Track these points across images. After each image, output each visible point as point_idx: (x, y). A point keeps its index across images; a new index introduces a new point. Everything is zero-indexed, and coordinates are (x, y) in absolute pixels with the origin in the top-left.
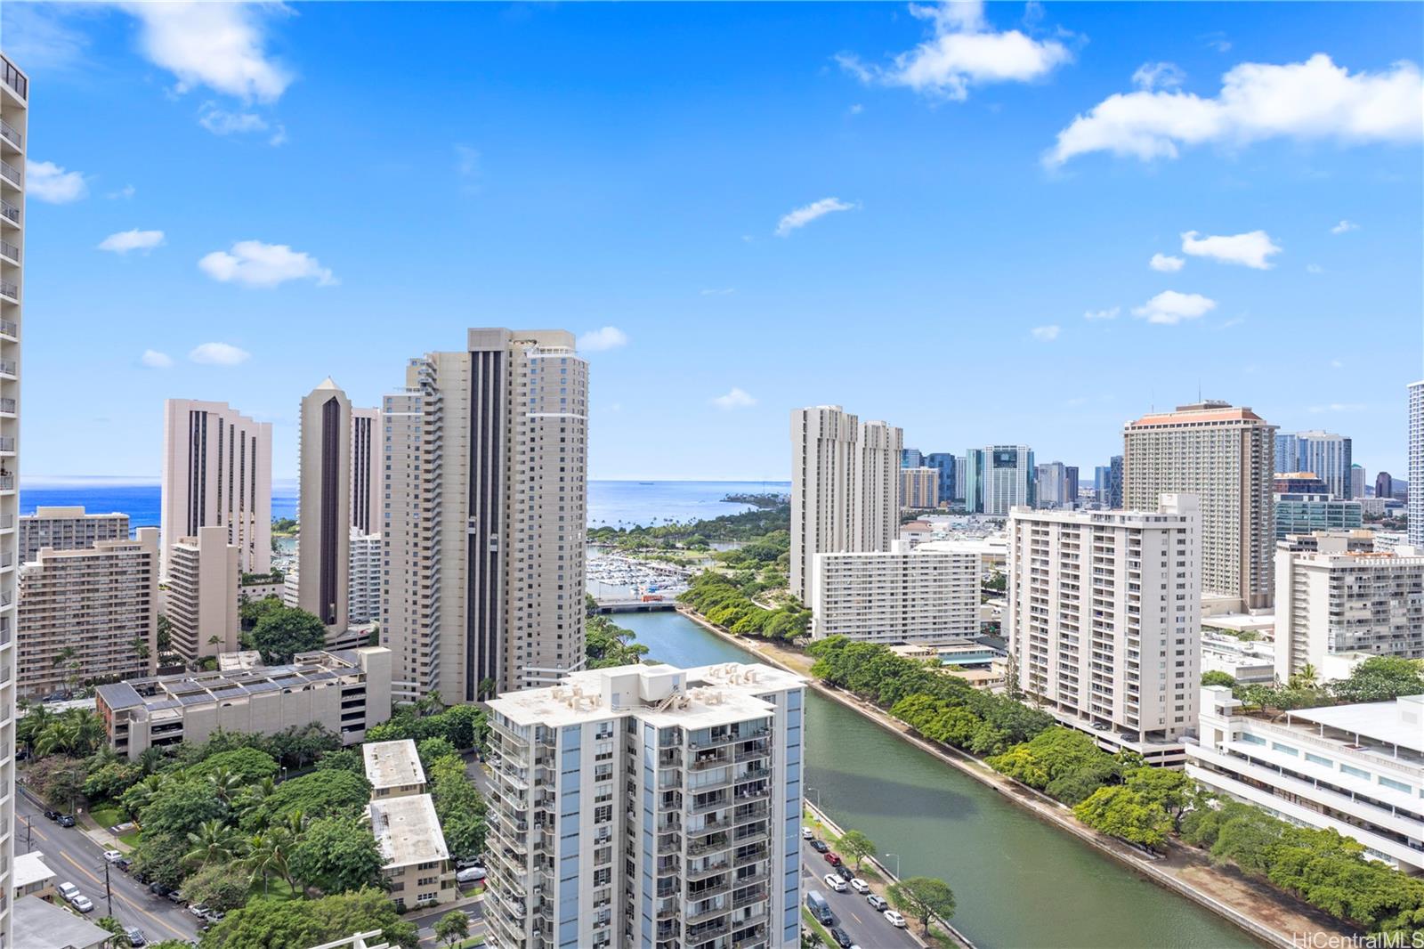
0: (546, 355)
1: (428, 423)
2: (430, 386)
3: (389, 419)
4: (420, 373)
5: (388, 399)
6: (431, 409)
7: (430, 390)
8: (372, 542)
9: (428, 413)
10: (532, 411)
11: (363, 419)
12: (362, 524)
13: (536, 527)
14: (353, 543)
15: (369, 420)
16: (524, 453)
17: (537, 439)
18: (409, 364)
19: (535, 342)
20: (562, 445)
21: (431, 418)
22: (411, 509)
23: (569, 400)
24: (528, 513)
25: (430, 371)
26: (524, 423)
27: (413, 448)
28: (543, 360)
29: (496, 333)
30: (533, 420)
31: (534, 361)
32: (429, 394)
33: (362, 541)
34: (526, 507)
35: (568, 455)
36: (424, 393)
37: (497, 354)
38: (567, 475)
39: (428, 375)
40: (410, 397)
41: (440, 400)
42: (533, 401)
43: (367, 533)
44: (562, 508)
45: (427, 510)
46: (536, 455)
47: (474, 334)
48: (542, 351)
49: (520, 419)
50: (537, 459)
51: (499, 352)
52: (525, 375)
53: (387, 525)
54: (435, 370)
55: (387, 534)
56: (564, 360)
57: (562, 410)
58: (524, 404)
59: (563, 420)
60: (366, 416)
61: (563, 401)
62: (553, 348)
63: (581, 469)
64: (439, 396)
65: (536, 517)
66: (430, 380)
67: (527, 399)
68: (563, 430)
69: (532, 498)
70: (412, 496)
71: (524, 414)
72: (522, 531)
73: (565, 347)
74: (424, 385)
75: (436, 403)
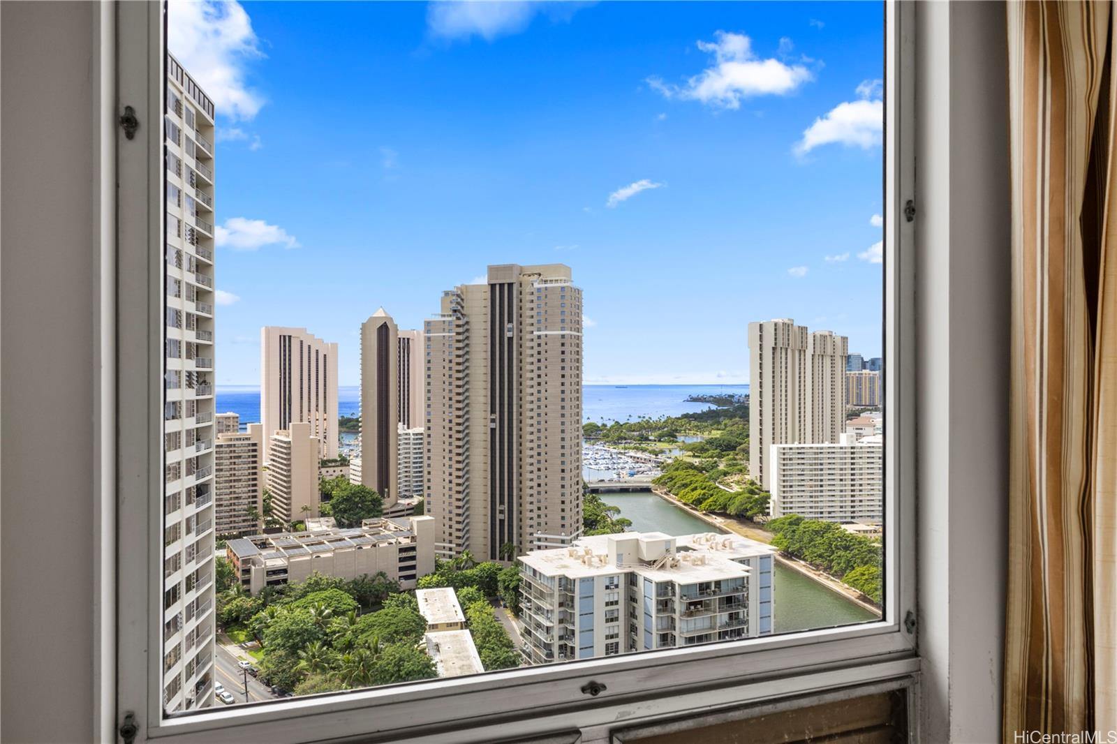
0: (548, 285)
1: (458, 341)
2: (459, 311)
3: (429, 339)
4: (451, 302)
5: (428, 324)
6: (461, 330)
7: (459, 315)
8: (414, 434)
9: (458, 334)
10: (539, 330)
11: (404, 339)
12: (404, 420)
13: (543, 422)
14: (400, 435)
15: (408, 339)
16: (532, 363)
17: (543, 352)
18: (443, 295)
19: (540, 275)
20: (563, 357)
21: (460, 337)
22: (446, 409)
23: (568, 320)
24: (536, 411)
25: (459, 300)
26: (532, 340)
27: (447, 361)
28: (546, 288)
29: (510, 268)
30: (539, 337)
31: (539, 290)
32: (458, 319)
33: (406, 434)
34: (534, 406)
35: (567, 365)
36: (455, 318)
37: (510, 285)
38: (567, 381)
39: (458, 303)
40: (444, 321)
41: (467, 323)
42: (539, 322)
43: (408, 428)
44: (563, 408)
45: (458, 409)
46: (542, 365)
47: (493, 270)
48: (546, 282)
49: (529, 336)
50: (543, 368)
51: (512, 284)
52: (532, 301)
53: (429, 421)
54: (462, 300)
55: (429, 428)
56: (563, 288)
57: (563, 329)
58: (532, 324)
59: (563, 336)
60: (406, 337)
61: (563, 321)
62: (554, 279)
63: (578, 376)
64: (466, 319)
65: (543, 415)
66: (459, 308)
67: (534, 321)
68: (563, 345)
69: (539, 400)
70: (447, 398)
71: (532, 332)
72: (532, 425)
73: (563, 278)
74: (455, 311)
75: (463, 325)
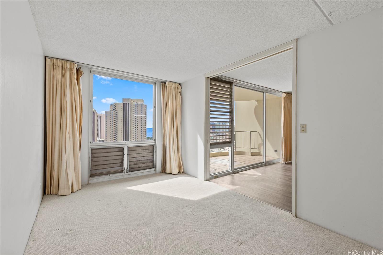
0: (138, 104)
1: (114, 117)
2: (115, 109)
3: (106, 116)
4: (112, 107)
5: (106, 112)
6: (115, 114)
7: (115, 110)
8: (102, 140)
9: (114, 115)
10: (136, 114)
11: (99, 116)
12: (99, 137)
13: (137, 137)
14: (98, 141)
15: (100, 116)
16: (134, 123)
17: (137, 120)
18: (110, 105)
19: (136, 101)
20: (142, 121)
21: (115, 116)
22: (111, 134)
23: (143, 112)
24: (135, 134)
25: (115, 107)
26: (134, 117)
27: (111, 122)
28: (138, 105)
29: (128, 99)
30: (136, 116)
31: (136, 105)
32: (114, 111)
33: (100, 140)
34: (134, 133)
35: (143, 123)
36: (113, 111)
37: (128, 103)
38: (143, 127)
39: (114, 107)
40: (110, 112)
41: (117, 112)
42: (136, 113)
43: (100, 139)
44: (142, 133)
45: (114, 134)
46: (136, 123)
47: (124, 100)
48: (138, 103)
49: (133, 116)
50: (137, 124)
51: (129, 103)
52: (134, 108)
53: (106, 137)
54: (116, 106)
55: (106, 139)
56: (142, 105)
57: (142, 114)
58: (134, 113)
59: (142, 116)
60: (100, 115)
61: (142, 113)
62: (140, 102)
63: (145, 126)
64: (116, 111)
65: (137, 135)
66: (115, 108)
67: (135, 112)
68: (142, 118)
69: (136, 131)
70: (111, 131)
71: (134, 115)
72: (134, 138)
73: (142, 102)
74: (114, 109)
75: (116, 113)
